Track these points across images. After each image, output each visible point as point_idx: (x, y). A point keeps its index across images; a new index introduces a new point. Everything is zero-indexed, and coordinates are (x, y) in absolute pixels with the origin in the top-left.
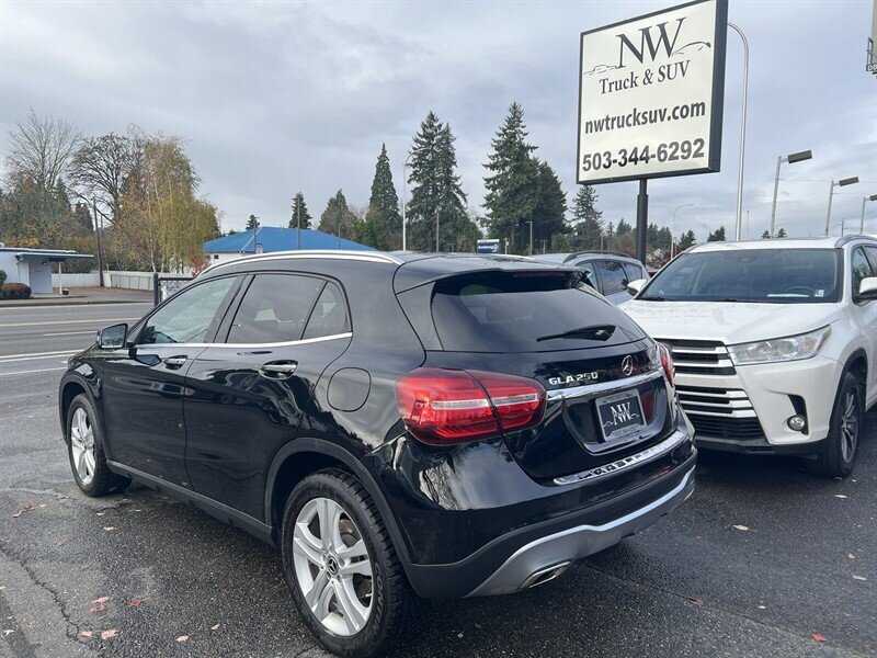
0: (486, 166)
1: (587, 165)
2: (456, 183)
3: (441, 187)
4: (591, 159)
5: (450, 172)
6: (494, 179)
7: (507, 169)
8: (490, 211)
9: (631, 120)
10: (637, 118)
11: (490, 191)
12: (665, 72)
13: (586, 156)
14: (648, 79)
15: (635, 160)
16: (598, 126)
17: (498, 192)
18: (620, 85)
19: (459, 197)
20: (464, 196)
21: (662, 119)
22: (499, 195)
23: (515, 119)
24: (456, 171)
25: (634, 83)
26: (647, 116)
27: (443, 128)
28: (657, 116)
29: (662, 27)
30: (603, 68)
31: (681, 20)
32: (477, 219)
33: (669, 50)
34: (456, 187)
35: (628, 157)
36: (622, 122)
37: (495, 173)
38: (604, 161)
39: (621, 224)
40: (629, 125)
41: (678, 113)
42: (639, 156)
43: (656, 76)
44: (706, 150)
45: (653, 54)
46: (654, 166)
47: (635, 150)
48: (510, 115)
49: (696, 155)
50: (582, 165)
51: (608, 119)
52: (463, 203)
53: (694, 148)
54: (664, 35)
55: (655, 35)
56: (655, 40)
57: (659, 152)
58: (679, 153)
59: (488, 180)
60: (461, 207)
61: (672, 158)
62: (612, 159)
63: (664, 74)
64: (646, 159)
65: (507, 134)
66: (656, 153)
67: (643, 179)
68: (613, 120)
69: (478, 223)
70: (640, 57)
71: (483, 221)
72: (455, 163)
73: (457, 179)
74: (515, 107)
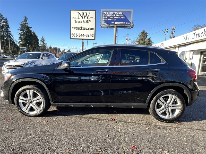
0: (19, 30)
1: (72, 36)
2: (10, 33)
3: (6, 33)
4: (73, 34)
5: (8, 30)
6: (21, 33)
7: (24, 31)
8: (20, 41)
9: (81, 29)
10: (82, 28)
11: (20, 36)
12: (87, 21)
13: (72, 34)
14: (84, 22)
15: (82, 36)
16: (74, 29)
17: (22, 36)
18: (79, 22)
19: (11, 36)
20: (12, 36)
21: (86, 30)
22: (23, 37)
23: (26, 20)
24: (9, 30)
25: (81, 22)
26: (84, 28)
27: (5, 18)
28: (85, 29)
29: (86, 13)
30: (75, 18)
31: (89, 13)
32: (17, 42)
33: (87, 18)
34: (10, 34)
35: (80, 35)
36: (79, 29)
37: (21, 32)
38: (76, 35)
39: (50, 46)
40: (80, 29)
41: (89, 29)
42: (82, 35)
43: (85, 22)
44: (94, 36)
45: (85, 18)
46: (85, 37)
47: (82, 34)
48: (24, 19)
49: (92, 37)
50: (71, 35)
51: (76, 28)
52: (12, 38)
53: (92, 35)
54: (86, 15)
55: (85, 14)
56: (85, 15)
57: (86, 35)
58: (89, 36)
59: (19, 33)
60: (12, 39)
61: (88, 36)
62: (77, 35)
63: (87, 22)
64: (84, 36)
65: (24, 23)
66: (85, 35)
67: (83, 39)
68: (77, 28)
69: (17, 43)
70: (82, 17)
71: (18, 43)
72: (9, 28)
73: (10, 32)
74: (25, 17)
